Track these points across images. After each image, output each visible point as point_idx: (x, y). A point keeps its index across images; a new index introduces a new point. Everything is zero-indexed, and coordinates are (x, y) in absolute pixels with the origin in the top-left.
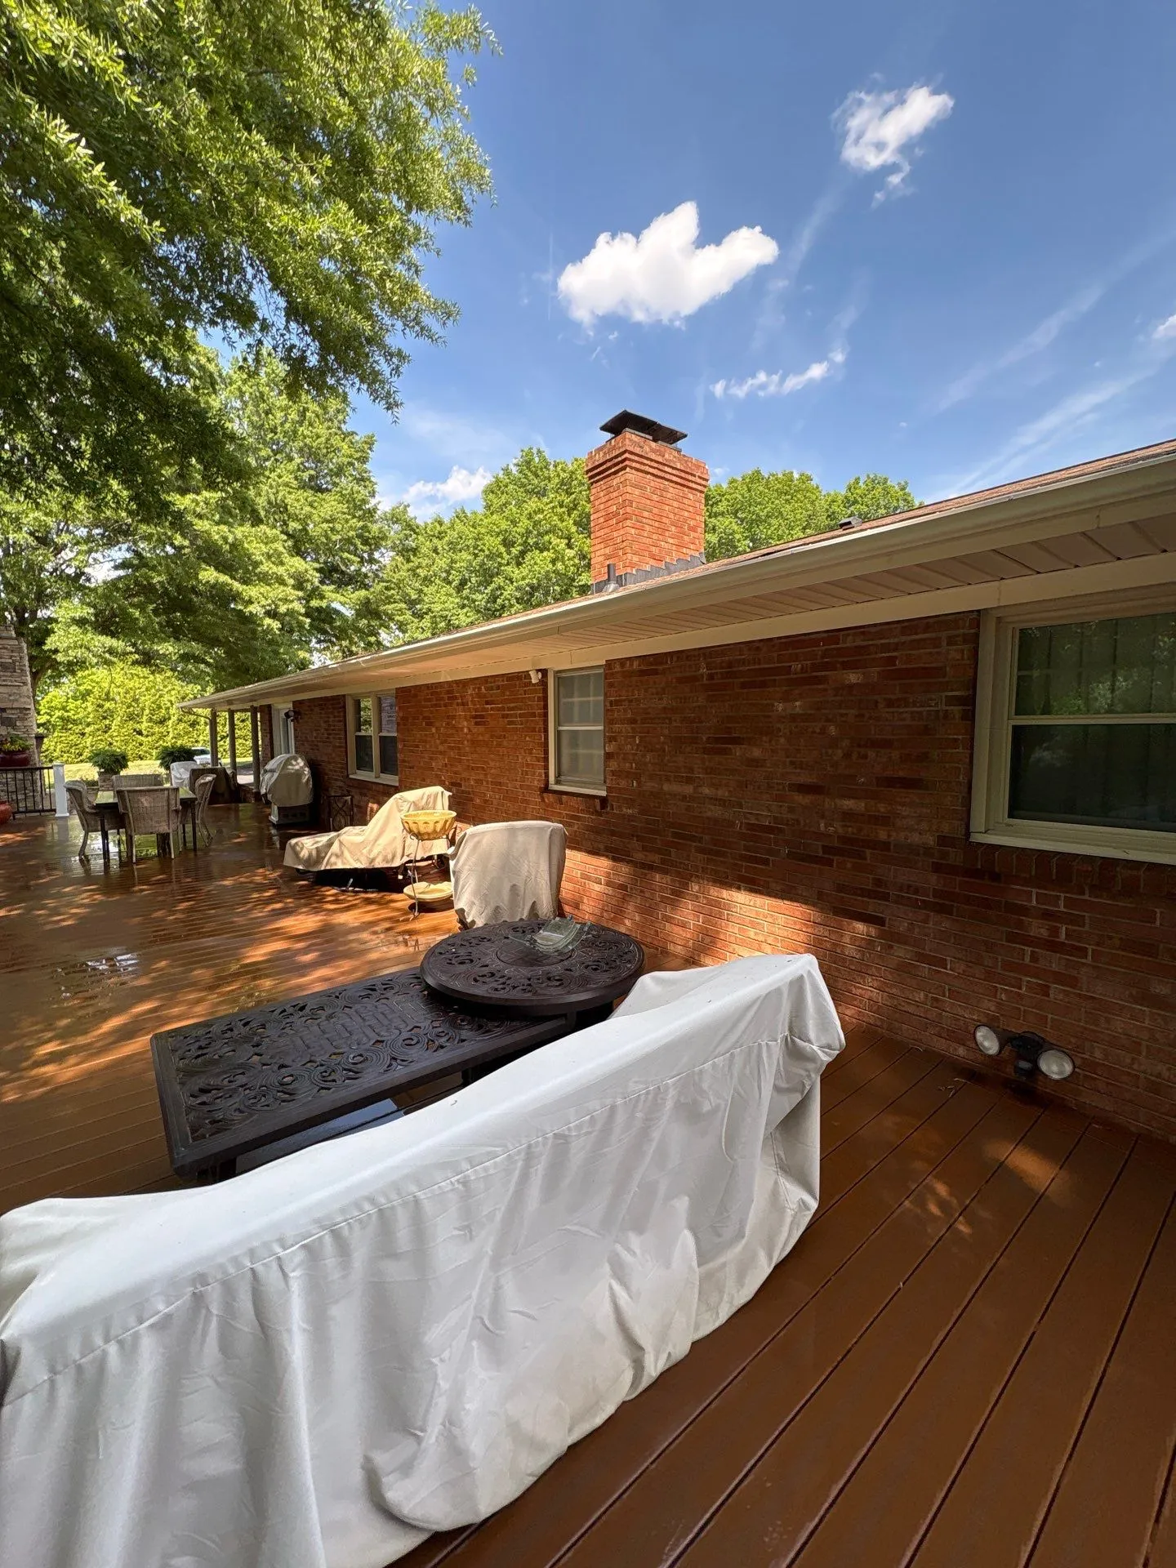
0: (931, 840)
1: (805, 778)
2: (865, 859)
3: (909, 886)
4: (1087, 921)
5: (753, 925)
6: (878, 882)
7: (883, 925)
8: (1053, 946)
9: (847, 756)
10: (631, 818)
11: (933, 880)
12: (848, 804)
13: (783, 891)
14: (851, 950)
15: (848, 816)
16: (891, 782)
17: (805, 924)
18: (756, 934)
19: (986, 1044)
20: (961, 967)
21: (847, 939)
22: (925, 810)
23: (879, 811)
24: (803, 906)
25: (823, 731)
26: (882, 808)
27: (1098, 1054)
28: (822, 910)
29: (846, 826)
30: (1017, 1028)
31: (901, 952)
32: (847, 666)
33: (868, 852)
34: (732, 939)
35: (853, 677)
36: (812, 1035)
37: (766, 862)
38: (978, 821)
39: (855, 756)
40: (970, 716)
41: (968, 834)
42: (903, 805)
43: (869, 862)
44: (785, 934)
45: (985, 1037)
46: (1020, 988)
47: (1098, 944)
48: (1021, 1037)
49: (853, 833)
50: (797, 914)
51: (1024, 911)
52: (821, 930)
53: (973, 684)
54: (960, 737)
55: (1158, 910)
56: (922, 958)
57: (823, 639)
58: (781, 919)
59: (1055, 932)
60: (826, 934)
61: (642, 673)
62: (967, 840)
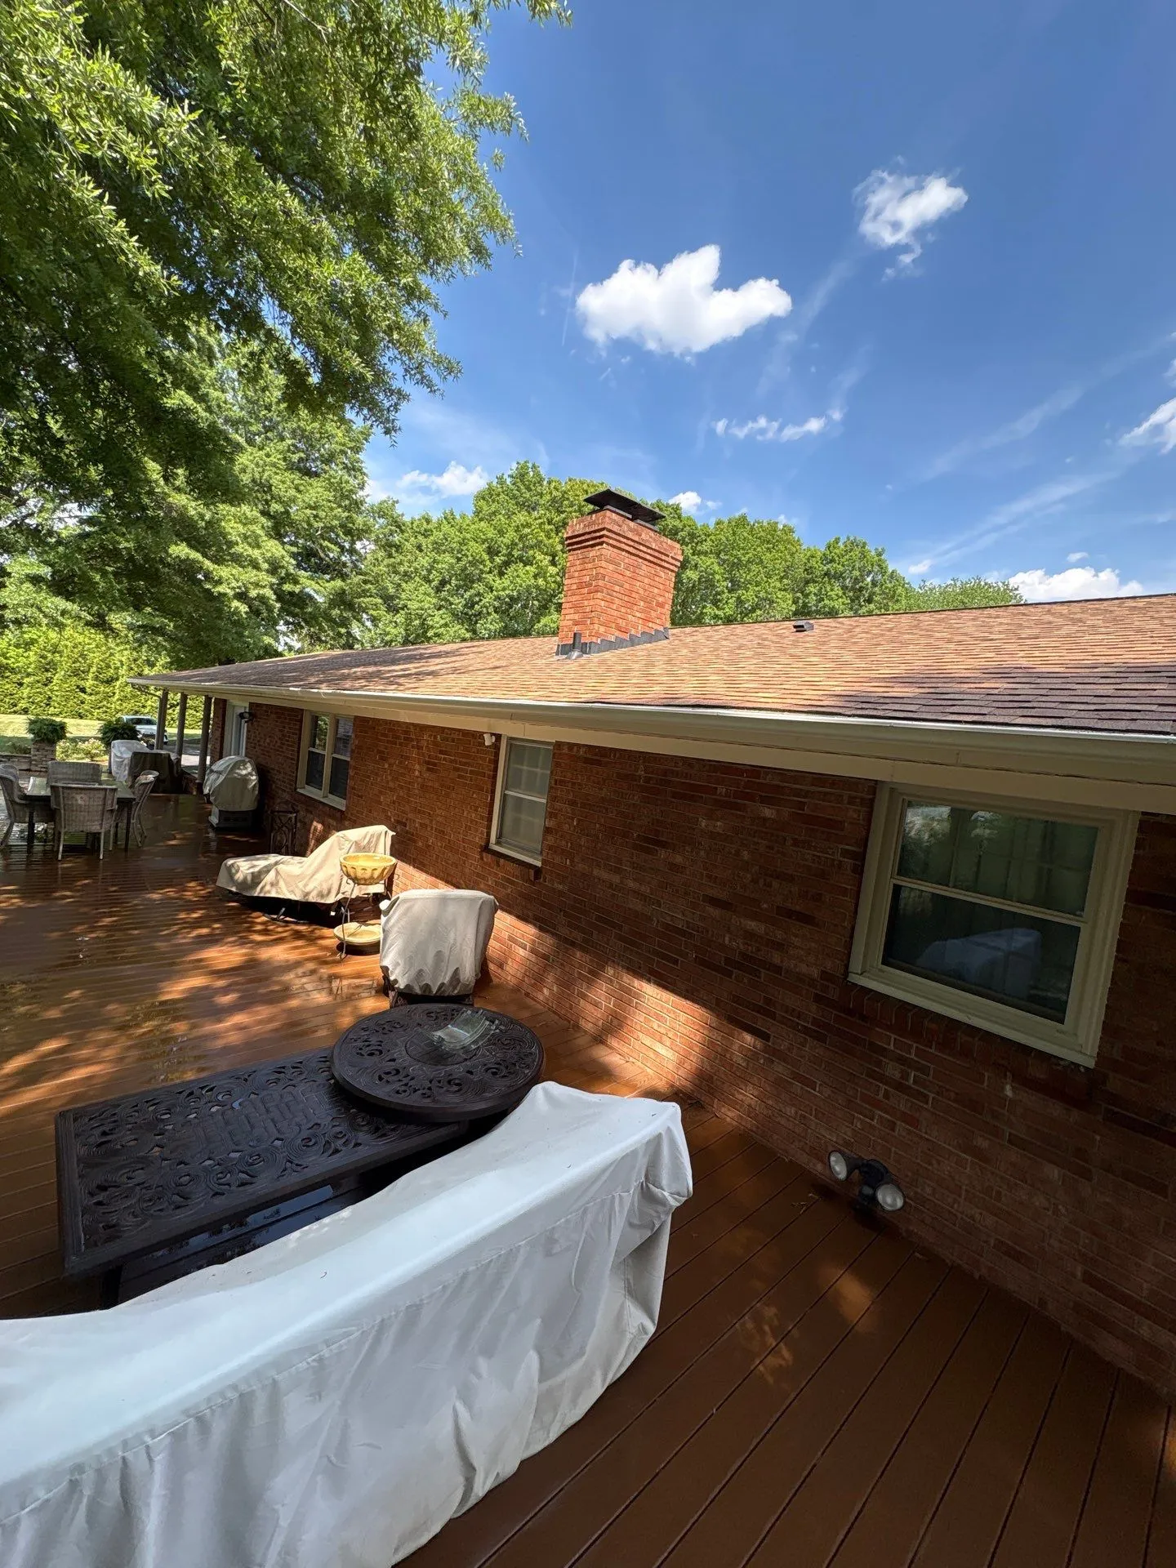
0: (815, 973)
1: (714, 892)
2: (760, 978)
3: (793, 1010)
4: (932, 1072)
5: (658, 1018)
6: (768, 1001)
7: (768, 1040)
8: (900, 1087)
9: (755, 881)
10: (561, 893)
11: (813, 1009)
12: (752, 925)
13: (687, 991)
14: (738, 1058)
15: (750, 935)
16: (790, 914)
17: (703, 1026)
18: (659, 1026)
19: (837, 1168)
20: (827, 1092)
21: (736, 1047)
22: (813, 945)
23: (776, 937)
24: (704, 1009)
25: (738, 853)
26: (779, 935)
27: (928, 1190)
28: (718, 1016)
29: (747, 944)
30: (867, 1155)
31: (780, 1068)
32: (765, 801)
33: (763, 972)
34: (638, 1027)
35: (768, 812)
36: (664, 1182)
37: (676, 962)
38: (856, 964)
39: (761, 882)
40: (859, 870)
41: (846, 973)
42: (796, 936)
43: (762, 980)
44: (685, 1031)
45: (836, 1162)
46: (872, 1120)
47: (938, 1094)
48: (868, 1165)
49: (752, 952)
50: (696, 1015)
51: (883, 1051)
52: (715, 1035)
53: (864, 842)
54: (849, 887)
55: (986, 1074)
56: (797, 1077)
57: (746, 771)
58: (683, 1017)
59: (905, 1076)
60: (720, 1039)
61: (587, 761)
62: (845, 979)
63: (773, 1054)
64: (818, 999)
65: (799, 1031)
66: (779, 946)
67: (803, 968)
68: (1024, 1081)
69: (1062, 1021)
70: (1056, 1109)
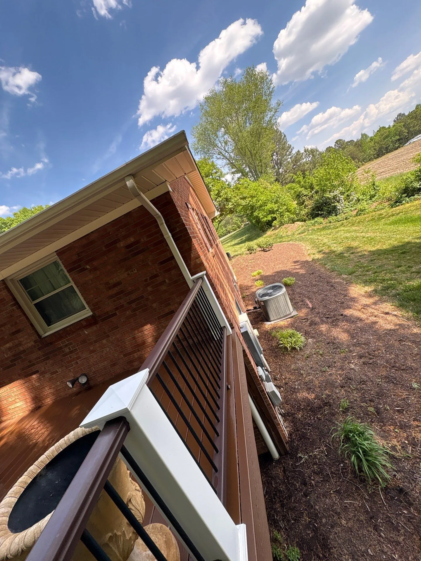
0: (33, 343)
3: (37, 358)
5: (9, 397)
7: (38, 372)
8: (71, 352)
11: (40, 353)
12: (8, 345)
14: (37, 384)
15: (10, 349)
16: (13, 334)
18: (11, 399)
20: (60, 370)
21: (34, 382)
22: (27, 336)
26: (16, 342)
31: (47, 376)
33: (22, 355)
38: (40, 332)
40: (20, 307)
42: (20, 338)
43: (24, 358)
44: (19, 392)
49: (14, 353)
52: (27, 384)
55: (80, 333)
56: (52, 373)
58: (15, 389)
59: (69, 348)
62: (41, 338)
63: (43, 373)
64: (39, 349)
65: (42, 362)
66: (20, 344)
67: (30, 345)
68: (87, 327)
69: (86, 308)
70: (94, 328)
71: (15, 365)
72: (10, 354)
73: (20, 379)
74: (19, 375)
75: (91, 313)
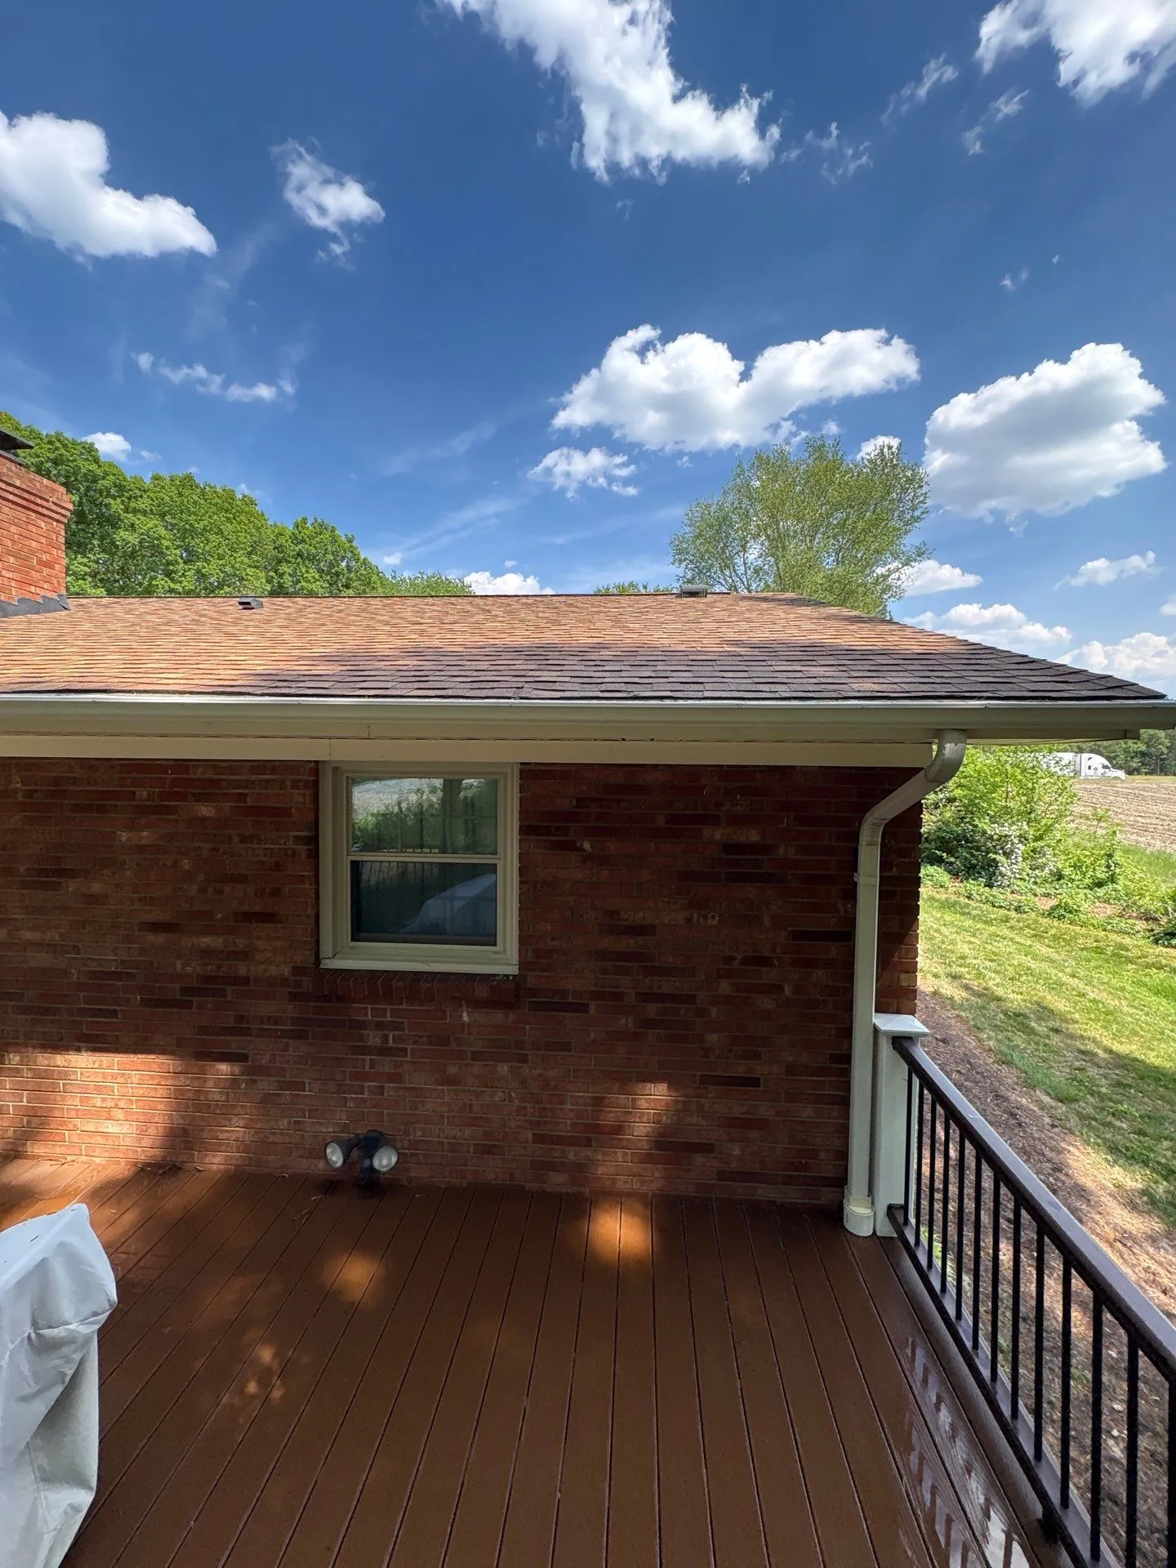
0: (286, 971)
2: (224, 997)
3: (268, 1018)
4: (407, 1025)
5: (97, 1093)
6: (240, 1018)
7: (246, 1060)
8: (385, 1051)
11: (290, 1009)
12: (206, 941)
13: (132, 1045)
15: (206, 953)
16: (247, 917)
18: (104, 1101)
19: (334, 1158)
20: (316, 1087)
21: (211, 1083)
22: (280, 943)
26: (241, 943)
28: (182, 1057)
29: (204, 964)
31: (267, 1082)
32: (198, 798)
33: (229, 989)
35: (205, 811)
37: (114, 1013)
38: (326, 948)
40: (313, 854)
41: (318, 963)
42: (261, 938)
43: (229, 998)
44: (141, 1093)
45: (333, 1153)
46: (364, 1094)
49: (212, 972)
52: (182, 1080)
53: (313, 824)
54: (306, 874)
56: (284, 1086)
60: (188, 1082)
62: (318, 966)
63: (255, 1072)
64: (293, 997)
65: (279, 1037)
66: (245, 955)
67: (273, 971)
68: (475, 1004)
69: (495, 944)
70: (498, 1017)
71: (188, 1005)
72: (194, 968)
73: (173, 1053)
74: (180, 1042)
75: (513, 970)
